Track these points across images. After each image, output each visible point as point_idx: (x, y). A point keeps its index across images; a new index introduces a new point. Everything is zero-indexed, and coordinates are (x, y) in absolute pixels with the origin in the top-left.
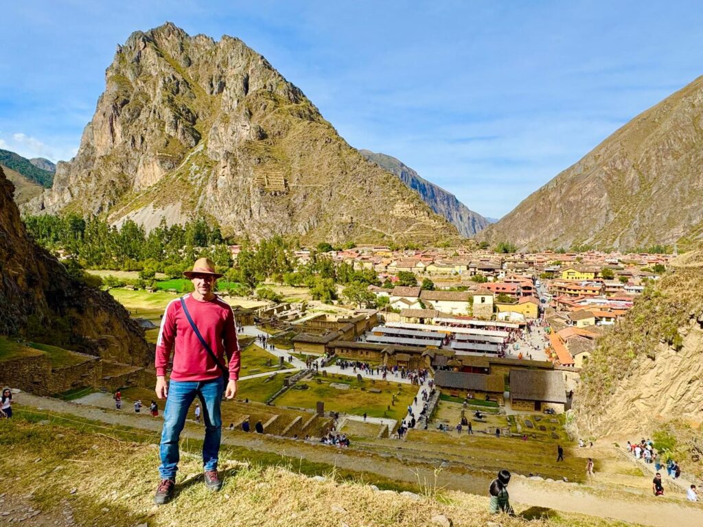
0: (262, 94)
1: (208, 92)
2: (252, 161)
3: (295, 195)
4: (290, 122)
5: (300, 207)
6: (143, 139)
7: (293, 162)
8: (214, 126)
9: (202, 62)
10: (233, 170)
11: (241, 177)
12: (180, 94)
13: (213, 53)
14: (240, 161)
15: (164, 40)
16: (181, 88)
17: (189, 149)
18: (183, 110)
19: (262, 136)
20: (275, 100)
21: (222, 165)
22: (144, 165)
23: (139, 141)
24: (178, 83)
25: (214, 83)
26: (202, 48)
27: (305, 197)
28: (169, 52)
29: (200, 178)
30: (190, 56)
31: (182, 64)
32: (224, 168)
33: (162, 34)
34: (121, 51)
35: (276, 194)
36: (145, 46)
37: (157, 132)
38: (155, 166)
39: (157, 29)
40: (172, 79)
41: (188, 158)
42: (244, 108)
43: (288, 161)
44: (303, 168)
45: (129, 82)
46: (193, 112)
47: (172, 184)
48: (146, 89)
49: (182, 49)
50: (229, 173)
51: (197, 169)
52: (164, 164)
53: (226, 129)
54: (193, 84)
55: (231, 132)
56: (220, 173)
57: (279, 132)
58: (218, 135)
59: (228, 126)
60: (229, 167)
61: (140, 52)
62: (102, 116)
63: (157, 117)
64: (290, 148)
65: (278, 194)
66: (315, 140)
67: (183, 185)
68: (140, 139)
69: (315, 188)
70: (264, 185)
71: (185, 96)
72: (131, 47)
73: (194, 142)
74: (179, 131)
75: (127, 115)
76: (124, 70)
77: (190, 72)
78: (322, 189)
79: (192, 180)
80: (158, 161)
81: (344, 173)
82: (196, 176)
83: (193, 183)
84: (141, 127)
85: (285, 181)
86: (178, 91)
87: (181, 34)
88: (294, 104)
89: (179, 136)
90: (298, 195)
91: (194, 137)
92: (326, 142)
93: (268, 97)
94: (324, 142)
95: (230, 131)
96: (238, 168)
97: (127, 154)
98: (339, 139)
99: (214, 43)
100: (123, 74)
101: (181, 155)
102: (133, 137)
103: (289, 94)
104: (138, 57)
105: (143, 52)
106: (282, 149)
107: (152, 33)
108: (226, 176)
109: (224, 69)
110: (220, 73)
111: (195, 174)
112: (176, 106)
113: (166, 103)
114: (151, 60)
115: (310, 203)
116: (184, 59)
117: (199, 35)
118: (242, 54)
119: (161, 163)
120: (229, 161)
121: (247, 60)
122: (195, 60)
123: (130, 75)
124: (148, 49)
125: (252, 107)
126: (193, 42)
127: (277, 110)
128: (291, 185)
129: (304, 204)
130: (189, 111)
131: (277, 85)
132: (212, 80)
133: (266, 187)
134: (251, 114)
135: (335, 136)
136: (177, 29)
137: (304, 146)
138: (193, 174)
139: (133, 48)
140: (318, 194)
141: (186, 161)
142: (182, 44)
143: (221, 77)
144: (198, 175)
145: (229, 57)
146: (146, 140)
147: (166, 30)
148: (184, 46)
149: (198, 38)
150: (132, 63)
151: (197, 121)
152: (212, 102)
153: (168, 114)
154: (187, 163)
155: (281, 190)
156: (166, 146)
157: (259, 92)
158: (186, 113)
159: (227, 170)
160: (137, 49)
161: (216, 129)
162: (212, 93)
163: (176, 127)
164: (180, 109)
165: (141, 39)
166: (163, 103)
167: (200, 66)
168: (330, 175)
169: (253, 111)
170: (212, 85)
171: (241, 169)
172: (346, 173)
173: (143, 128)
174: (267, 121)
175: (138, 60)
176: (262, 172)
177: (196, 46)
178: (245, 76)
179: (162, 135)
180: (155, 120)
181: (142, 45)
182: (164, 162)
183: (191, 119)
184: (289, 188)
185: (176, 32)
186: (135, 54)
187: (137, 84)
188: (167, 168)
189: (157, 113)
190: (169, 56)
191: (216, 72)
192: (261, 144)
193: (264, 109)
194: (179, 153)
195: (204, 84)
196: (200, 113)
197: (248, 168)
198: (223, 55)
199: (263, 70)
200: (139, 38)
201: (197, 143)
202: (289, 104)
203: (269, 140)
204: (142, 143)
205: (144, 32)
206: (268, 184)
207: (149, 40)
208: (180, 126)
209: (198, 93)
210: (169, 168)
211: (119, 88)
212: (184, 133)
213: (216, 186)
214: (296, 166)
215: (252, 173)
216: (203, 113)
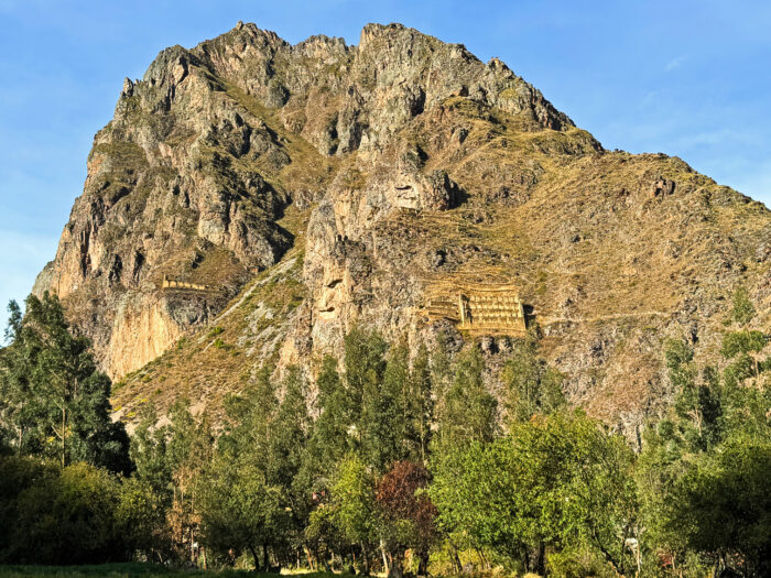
0: (458, 105)
1: (323, 149)
2: (421, 261)
3: (561, 349)
4: (538, 166)
5: (582, 386)
6: (140, 259)
7: (550, 259)
8: (323, 203)
9: (314, 89)
10: (359, 289)
11: (384, 307)
12: (251, 154)
13: (343, 68)
14: (381, 264)
15: (231, 60)
16: (255, 142)
17: (255, 271)
18: (252, 184)
19: (455, 197)
20: (493, 120)
21: (328, 277)
22: (128, 318)
23: (130, 263)
24: (248, 132)
25: (340, 128)
26: (318, 66)
27: (597, 350)
28: (241, 82)
29: (273, 336)
30: (288, 86)
31: (268, 102)
32: (332, 285)
33: (227, 48)
34: (131, 91)
35: (494, 348)
36: (186, 74)
37: (178, 237)
38: (156, 316)
39: (218, 39)
40: (234, 124)
41: (247, 295)
42: (405, 142)
43: (534, 258)
44: (583, 270)
45: (140, 153)
46: (277, 189)
47: (189, 358)
48: (174, 161)
49: (271, 73)
50: (348, 298)
51: (269, 316)
52: (178, 311)
53: (354, 206)
54: (289, 137)
55: (369, 208)
56: (321, 304)
57: (506, 192)
58: (333, 224)
59: (359, 198)
60: (346, 282)
61: (174, 88)
62: (67, 231)
63: (181, 202)
64: (539, 225)
65: (502, 346)
66: (622, 193)
67: (223, 358)
68: (133, 260)
69: (632, 322)
70: (456, 322)
71: (262, 158)
72: (153, 82)
73: (270, 255)
74: (233, 228)
75: (121, 220)
76: (132, 130)
77: (284, 116)
78: (657, 323)
79: (249, 344)
80: (164, 302)
81: (736, 267)
82: (263, 333)
83: (251, 351)
84: (140, 233)
85: (527, 308)
86: (246, 148)
87: (271, 44)
88: (548, 131)
89: (234, 243)
90: (572, 349)
91: (272, 242)
92: (658, 191)
93: (474, 112)
94: (652, 191)
95: (365, 209)
96: (375, 283)
97: (95, 302)
98: (699, 180)
99: (346, 49)
100: (130, 139)
101: (231, 288)
102: (117, 257)
103: (533, 107)
104: (167, 99)
105: (179, 87)
106: (514, 231)
107: (204, 47)
108: (337, 310)
109: (366, 95)
110: (356, 105)
111: (261, 329)
112: (234, 176)
113: (208, 168)
114: (196, 101)
115: (619, 368)
116: (274, 91)
117: (313, 39)
118: (410, 52)
119: (171, 306)
120: (348, 262)
121: (422, 62)
122: (297, 92)
123: (143, 138)
124: (192, 79)
125: (426, 142)
126: (297, 55)
127: (498, 139)
128: (546, 322)
129: (596, 376)
130: (268, 187)
131: (500, 88)
132: (335, 123)
133: (461, 327)
134: (424, 157)
135: (686, 175)
136: (263, 35)
137: (587, 212)
138: (255, 330)
139: (158, 84)
140: (644, 338)
141: (242, 300)
142: (272, 62)
143: (357, 113)
144: (270, 330)
145: (379, 67)
146: (148, 261)
147: (237, 38)
148: (275, 66)
149: (309, 45)
150: (153, 112)
151: (289, 210)
152: (330, 169)
153: (207, 191)
154: (243, 305)
155: (513, 334)
156: (195, 266)
157: (448, 103)
158: (259, 191)
159: (341, 294)
160: (167, 83)
161: (327, 209)
162: (333, 150)
163: (226, 220)
164: (243, 184)
165: (178, 61)
166: (200, 166)
167: (310, 99)
168: (681, 279)
169: (431, 149)
170: (334, 134)
171: (385, 285)
172: (744, 269)
173: (145, 234)
174: (469, 166)
175: (166, 105)
176: (451, 286)
177: (305, 61)
178: (417, 93)
179: (187, 243)
180: (173, 211)
181: (178, 71)
182: (180, 304)
183: (270, 205)
184: (539, 330)
185: (260, 39)
186: (162, 94)
187: (157, 153)
188: (186, 320)
189: (182, 192)
190: (238, 90)
191: (345, 103)
192: (450, 219)
193: (462, 140)
194: (225, 283)
195: (315, 133)
196: (298, 194)
197: (407, 277)
198: (364, 66)
199: (461, 68)
200: (174, 59)
201: (278, 258)
202: (533, 130)
203: (475, 207)
204: (136, 270)
205: (188, 48)
206: (469, 314)
207: (195, 62)
208: (237, 217)
209: (298, 154)
210: (193, 321)
211: (115, 165)
212: (244, 234)
213: (310, 345)
214: (561, 267)
215: (417, 293)
216: (305, 193)
